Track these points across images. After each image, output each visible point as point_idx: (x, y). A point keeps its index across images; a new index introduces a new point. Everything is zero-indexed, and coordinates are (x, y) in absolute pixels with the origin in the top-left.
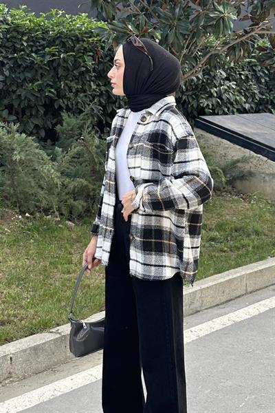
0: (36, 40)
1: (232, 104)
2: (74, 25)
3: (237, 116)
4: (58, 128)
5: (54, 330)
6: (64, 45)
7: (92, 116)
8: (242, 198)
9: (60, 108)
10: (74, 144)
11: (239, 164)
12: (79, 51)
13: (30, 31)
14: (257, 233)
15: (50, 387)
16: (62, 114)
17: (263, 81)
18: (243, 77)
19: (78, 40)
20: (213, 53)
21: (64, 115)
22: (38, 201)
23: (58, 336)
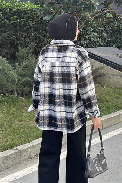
0: (7, 13)
1: (95, 43)
2: (24, 6)
3: (98, 48)
4: (17, 54)
5: (15, 148)
6: (19, 15)
7: (32, 48)
8: (100, 85)
9: (18, 44)
10: (24, 61)
11: (98, 70)
12: (26, 18)
13: (4, 9)
14: (107, 101)
15: (14, 174)
16: (19, 47)
17: (109, 32)
18: (100, 30)
19: (26, 13)
20: (87, 20)
21: (20, 48)
22: (7, 88)
23: (17, 151)
